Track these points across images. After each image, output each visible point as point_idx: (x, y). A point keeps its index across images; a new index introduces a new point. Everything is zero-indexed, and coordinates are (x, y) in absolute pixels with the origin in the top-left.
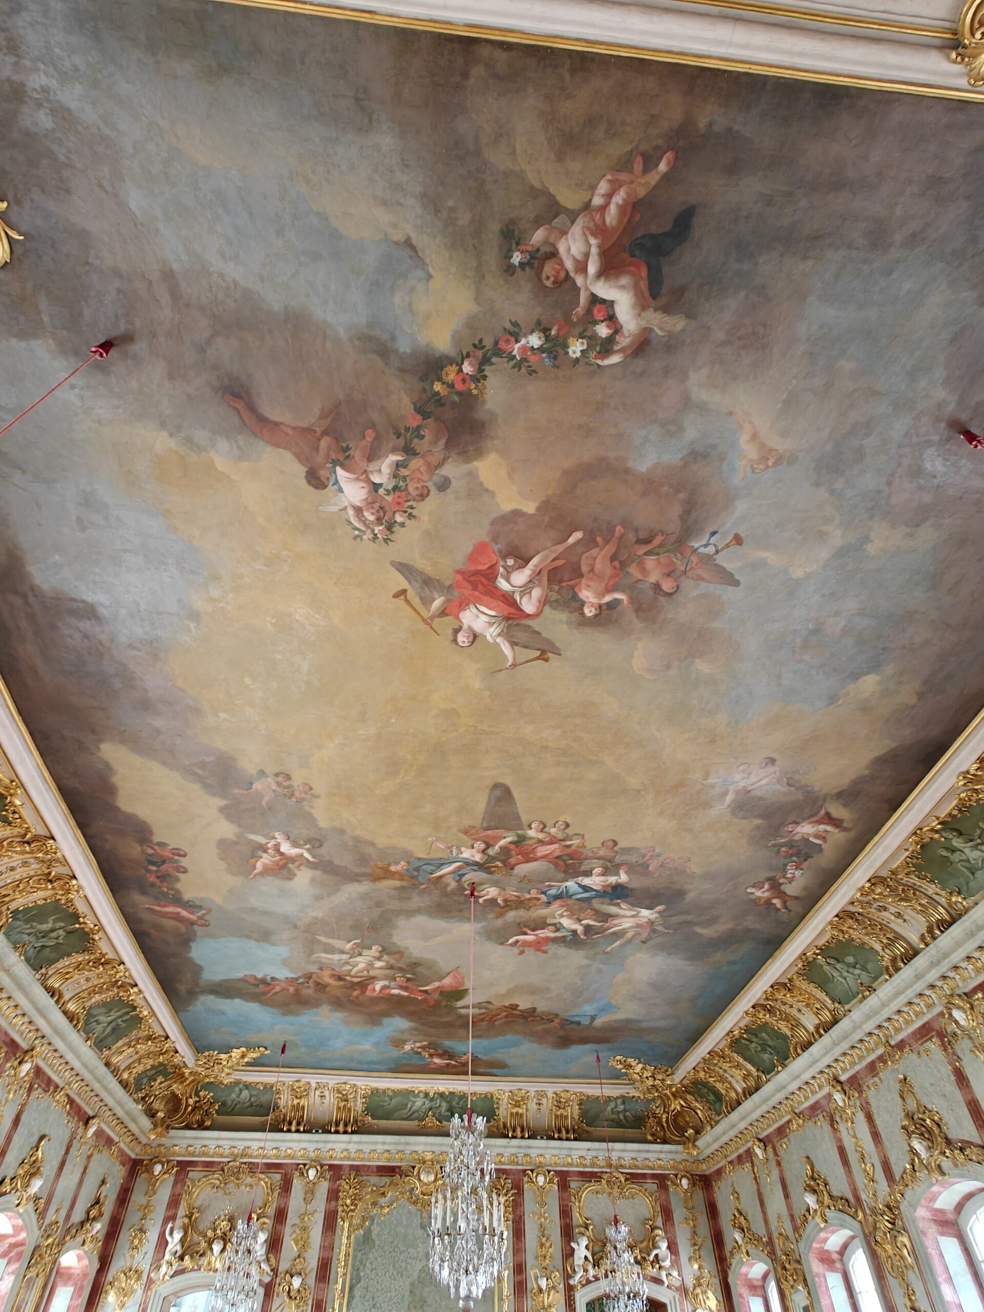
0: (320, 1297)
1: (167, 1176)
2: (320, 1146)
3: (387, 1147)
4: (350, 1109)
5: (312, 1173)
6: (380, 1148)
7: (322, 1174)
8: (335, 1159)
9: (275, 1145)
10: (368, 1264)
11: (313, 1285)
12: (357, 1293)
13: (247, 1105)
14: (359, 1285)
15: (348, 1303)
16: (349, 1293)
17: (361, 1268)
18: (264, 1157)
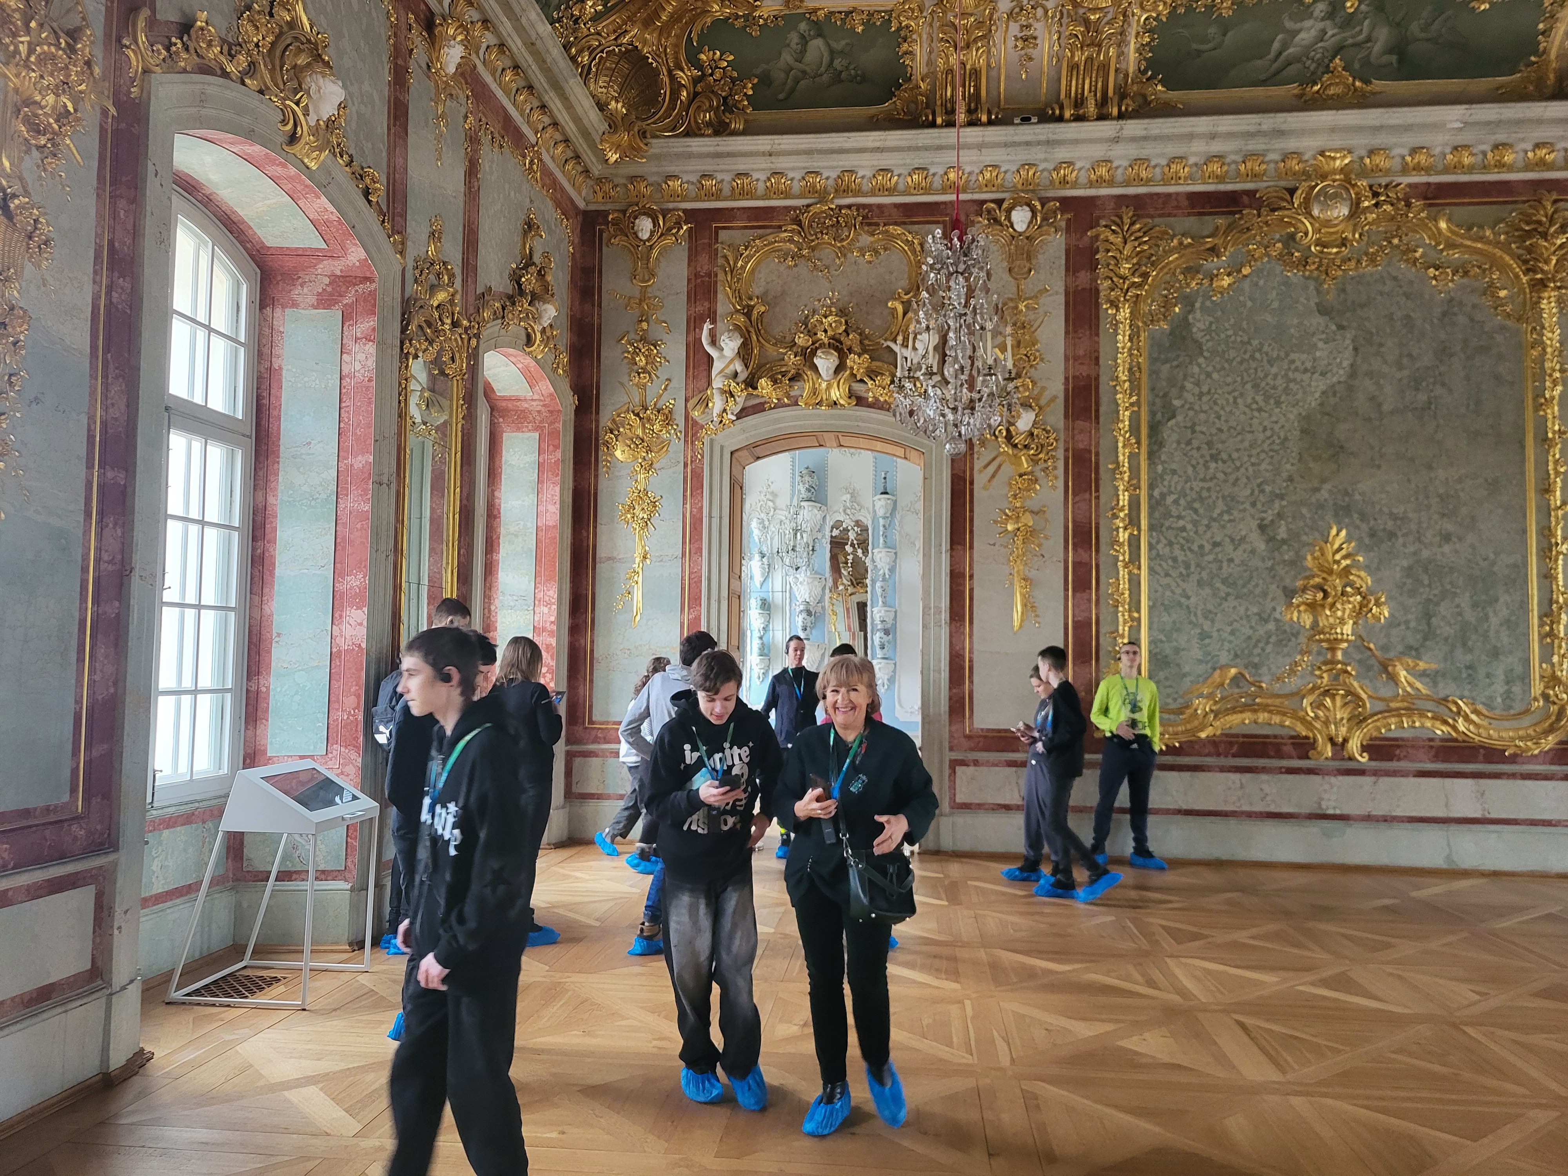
0: (1081, 446)
1: (669, 240)
2: (1036, 154)
3: (1217, 147)
4: (1104, 68)
5: (1020, 218)
6: (1198, 150)
7: (1044, 219)
8: (1075, 185)
9: (918, 160)
10: (1189, 386)
11: (1061, 424)
12: (1170, 434)
13: (825, 78)
14: (1170, 424)
15: (1151, 455)
16: (1150, 436)
17: (1174, 391)
18: (891, 191)
